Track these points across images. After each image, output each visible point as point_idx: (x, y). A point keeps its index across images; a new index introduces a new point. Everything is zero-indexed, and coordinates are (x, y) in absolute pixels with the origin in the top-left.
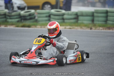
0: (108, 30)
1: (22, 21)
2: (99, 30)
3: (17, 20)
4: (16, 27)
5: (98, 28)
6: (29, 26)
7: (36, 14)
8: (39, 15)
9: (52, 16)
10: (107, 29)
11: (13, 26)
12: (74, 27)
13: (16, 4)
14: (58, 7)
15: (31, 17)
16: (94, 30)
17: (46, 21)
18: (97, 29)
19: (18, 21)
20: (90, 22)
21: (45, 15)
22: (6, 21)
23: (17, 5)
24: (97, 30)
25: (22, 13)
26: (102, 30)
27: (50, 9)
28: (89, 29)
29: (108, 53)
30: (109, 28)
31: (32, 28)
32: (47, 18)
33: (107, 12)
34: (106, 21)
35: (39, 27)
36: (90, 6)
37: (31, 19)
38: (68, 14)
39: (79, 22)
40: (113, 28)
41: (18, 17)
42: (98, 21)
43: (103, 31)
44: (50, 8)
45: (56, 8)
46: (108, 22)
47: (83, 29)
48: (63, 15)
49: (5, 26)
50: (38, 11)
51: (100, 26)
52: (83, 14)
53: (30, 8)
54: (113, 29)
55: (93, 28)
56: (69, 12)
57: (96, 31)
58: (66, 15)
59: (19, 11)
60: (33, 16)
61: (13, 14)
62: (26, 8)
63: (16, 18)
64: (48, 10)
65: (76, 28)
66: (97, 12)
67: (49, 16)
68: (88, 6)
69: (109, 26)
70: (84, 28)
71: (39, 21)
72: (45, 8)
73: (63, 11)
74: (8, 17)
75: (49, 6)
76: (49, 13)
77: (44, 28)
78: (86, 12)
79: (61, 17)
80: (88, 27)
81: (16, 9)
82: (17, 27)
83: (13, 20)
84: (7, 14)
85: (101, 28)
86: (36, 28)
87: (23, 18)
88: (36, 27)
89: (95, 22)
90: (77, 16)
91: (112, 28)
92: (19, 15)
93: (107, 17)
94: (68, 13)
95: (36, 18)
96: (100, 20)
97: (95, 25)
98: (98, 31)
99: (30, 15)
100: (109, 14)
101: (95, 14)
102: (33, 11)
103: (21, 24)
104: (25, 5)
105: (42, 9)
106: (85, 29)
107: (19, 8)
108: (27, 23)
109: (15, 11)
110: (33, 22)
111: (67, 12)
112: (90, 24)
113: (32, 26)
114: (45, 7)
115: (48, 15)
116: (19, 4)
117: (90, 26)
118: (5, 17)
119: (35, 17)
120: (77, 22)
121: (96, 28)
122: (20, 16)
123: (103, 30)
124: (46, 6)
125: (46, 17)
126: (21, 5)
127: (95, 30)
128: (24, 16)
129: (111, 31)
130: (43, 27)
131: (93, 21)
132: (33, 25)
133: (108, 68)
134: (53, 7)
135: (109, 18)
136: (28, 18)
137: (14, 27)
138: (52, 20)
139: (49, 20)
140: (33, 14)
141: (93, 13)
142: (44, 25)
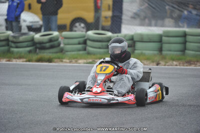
0: (187, 66)
1: (38, 50)
2: (172, 65)
3: (28, 49)
4: (26, 61)
5: (171, 62)
6: (50, 61)
7: (60, 40)
8: (66, 41)
9: (89, 43)
10: (185, 65)
11: (22, 60)
13: (25, 21)
14: (100, 27)
15: (53, 44)
16: (163, 67)
17: (79, 50)
19: (30, 52)
20: (156, 52)
21: (76, 41)
22: (9, 51)
23: (28, 24)
24: (168, 65)
25: (37, 36)
26: (176, 65)
27: (84, 30)
28: (155, 64)
30: (189, 63)
31: (55, 63)
32: (80, 46)
33: (185, 35)
34: (184, 50)
35: (68, 61)
37: (52, 47)
39: (136, 52)
40: (196, 63)
41: (29, 43)
42: (170, 51)
43: (178, 67)
44: (83, 28)
46: (187, 52)
47: (145, 65)
48: (108, 40)
49: (7, 60)
50: (65, 33)
51: (173, 60)
52: (143, 39)
54: (196, 65)
55: (162, 63)
56: (119, 35)
57: (166, 67)
59: (32, 33)
60: (56, 43)
61: (22, 38)
63: (27, 46)
64: (80, 31)
66: (167, 34)
69: (188, 59)
71: (67, 51)
72: (75, 29)
73: (109, 34)
74: (13, 45)
75: (82, 25)
76: (84, 37)
77: (76, 62)
78: (148, 35)
79: (104, 44)
80: (153, 62)
82: (29, 61)
83: (21, 50)
84: (11, 39)
85: (175, 63)
86: (61, 64)
87: (38, 46)
88: (62, 61)
89: (164, 53)
91: (194, 62)
92: (33, 40)
93: (185, 43)
95: (62, 45)
96: (172, 48)
97: (164, 58)
98: (171, 67)
99: (51, 40)
100: (189, 38)
101: (164, 39)
102: (55, 33)
103: (35, 57)
105: (71, 30)
106: (147, 65)
107: (30, 28)
108: (46, 54)
109: (25, 34)
110: (57, 53)
111: (116, 35)
112: (155, 55)
113: (55, 60)
114: (76, 27)
115: (81, 40)
116: (32, 22)
117: (157, 58)
118: (8, 45)
119: (59, 44)
120: (133, 52)
121: (166, 62)
122: (33, 42)
123: (180, 65)
124: (77, 24)
125: (79, 44)
126: (34, 24)
127: (165, 65)
128: (41, 43)
129: (192, 67)
130: (74, 61)
131: (161, 50)
132: (56, 58)
134: (89, 27)
135: (188, 44)
136: (48, 45)
137: (23, 62)
138: (90, 49)
139: (85, 49)
140: (56, 39)
141: (161, 36)
142: (76, 58)
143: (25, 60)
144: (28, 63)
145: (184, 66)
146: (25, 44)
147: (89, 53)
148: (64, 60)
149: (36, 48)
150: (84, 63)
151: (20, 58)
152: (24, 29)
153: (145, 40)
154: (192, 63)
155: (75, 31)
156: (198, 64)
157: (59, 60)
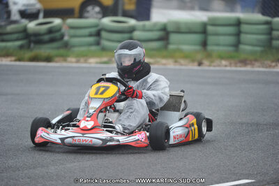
0: (240, 67)
1: (32, 45)
2: (219, 66)
3: (19, 43)
4: (16, 60)
5: (217, 62)
6: (48, 59)
7: (64, 30)
8: (72, 32)
9: (104, 34)
10: (239, 65)
11: (9, 59)
12: (159, 60)
13: (15, 3)
14: (120, 11)
15: (54, 37)
16: (207, 68)
17: (90, 45)
18: (215, 64)
19: (21, 47)
20: (198, 48)
21: (87, 31)
23: (20, 7)
24: (214, 66)
25: (32, 25)
26: (226, 66)
27: (100, 16)
28: (196, 64)
29: (242, 124)
30: (244, 62)
31: (56, 62)
32: (92, 39)
33: (238, 23)
34: (237, 44)
35: (74, 60)
36: (197, 7)
37: (52, 40)
38: (144, 29)
39: (171, 47)
40: (253, 62)
41: (20, 35)
42: (218, 45)
43: (228, 68)
44: (99, 13)
45: (115, 14)
46: (242, 47)
47: (181, 65)
48: (132, 30)
50: (70, 21)
51: (222, 58)
52: (180, 29)
53: (49, 13)
54: (253, 65)
55: (206, 62)
56: (147, 23)
57: (212, 68)
58: (139, 30)
59: (24, 22)
60: (57, 35)
61: (10, 28)
62: (41, 15)
63: (17, 39)
64: (94, 18)
65: (164, 61)
66: (214, 23)
67: (98, 34)
68: (192, 8)
69: (243, 56)
70: (182, 61)
71: (74, 46)
72: (86, 15)
73: (132, 22)
75: (97, 9)
76: (96, 26)
77: (86, 62)
78: (186, 24)
79: (126, 35)
80: (193, 61)
81: (15, 16)
82: (19, 60)
83: (9, 44)
85: (224, 62)
86: (65, 64)
87: (33, 38)
88: (65, 60)
89: (209, 48)
90: (165, 34)
91: (251, 61)
92: (25, 30)
93: (238, 34)
94: (144, 26)
95: (66, 38)
96: (221, 41)
97: (209, 56)
98: (217, 68)
99: (50, 31)
100: (244, 28)
101: (210, 28)
102: (57, 21)
103: (28, 54)
104: (39, 6)
105: (81, 16)
106: (185, 65)
107: (24, 14)
108: (44, 50)
109: (15, 22)
110: (58, 48)
111: (141, 23)
112: (197, 51)
113: (57, 59)
114: (88, 12)
115: (93, 30)
116: (24, 5)
117: (199, 56)
119: (62, 37)
120: (166, 47)
121: (212, 62)
122: (25, 34)
123: (230, 65)
124: (90, 8)
125: (90, 35)
126: (29, 8)
127: (210, 66)
128: (37, 35)
129: (248, 68)
130: (82, 60)
131: (204, 44)
132: (57, 56)
133: (242, 161)
134: (106, 12)
135: (244, 37)
136: (46, 37)
137: (11, 61)
138: (105, 43)
139: (98, 43)
140: (58, 29)
141: (204, 25)
142: (86, 56)
143: (13, 58)
144: (18, 63)
145: (236, 66)
146: (15, 36)
147: (104, 49)
148: (69, 59)
149: (30, 42)
150: (97, 63)
151: (7, 55)
152: (15, 15)
153: (183, 31)
154: (248, 62)
155: (87, 18)
156: (257, 64)
157: (62, 59)
